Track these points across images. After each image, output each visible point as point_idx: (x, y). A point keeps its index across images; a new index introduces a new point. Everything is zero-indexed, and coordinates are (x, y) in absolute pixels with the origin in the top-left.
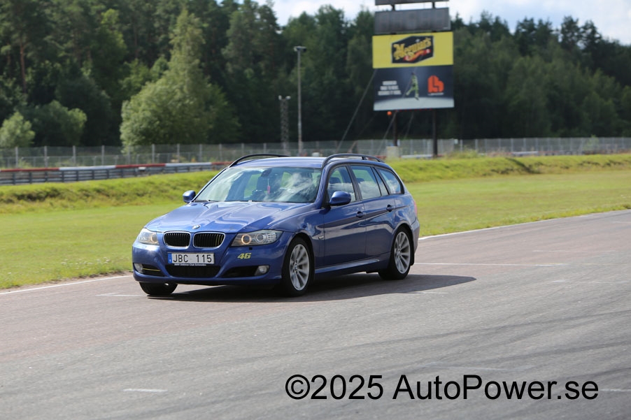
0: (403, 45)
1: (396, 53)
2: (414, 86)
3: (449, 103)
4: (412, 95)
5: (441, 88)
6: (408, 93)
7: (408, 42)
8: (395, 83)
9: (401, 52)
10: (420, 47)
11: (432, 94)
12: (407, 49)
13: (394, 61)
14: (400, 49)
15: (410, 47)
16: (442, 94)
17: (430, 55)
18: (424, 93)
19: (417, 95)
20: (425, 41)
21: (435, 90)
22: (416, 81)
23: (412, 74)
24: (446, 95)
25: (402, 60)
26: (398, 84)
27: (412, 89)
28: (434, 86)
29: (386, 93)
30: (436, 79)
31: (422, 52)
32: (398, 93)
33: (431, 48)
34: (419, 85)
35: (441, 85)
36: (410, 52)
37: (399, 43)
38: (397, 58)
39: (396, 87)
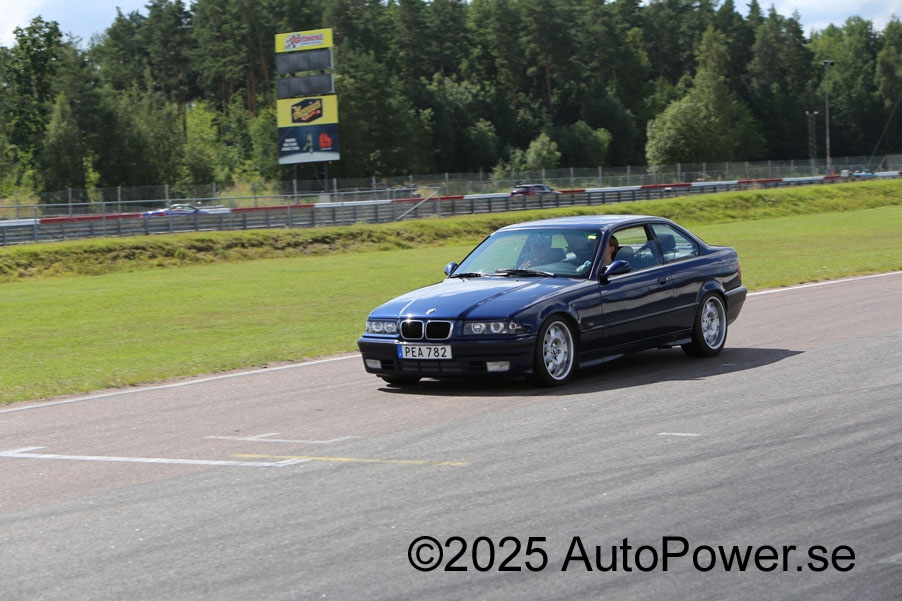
8: (295, 140)
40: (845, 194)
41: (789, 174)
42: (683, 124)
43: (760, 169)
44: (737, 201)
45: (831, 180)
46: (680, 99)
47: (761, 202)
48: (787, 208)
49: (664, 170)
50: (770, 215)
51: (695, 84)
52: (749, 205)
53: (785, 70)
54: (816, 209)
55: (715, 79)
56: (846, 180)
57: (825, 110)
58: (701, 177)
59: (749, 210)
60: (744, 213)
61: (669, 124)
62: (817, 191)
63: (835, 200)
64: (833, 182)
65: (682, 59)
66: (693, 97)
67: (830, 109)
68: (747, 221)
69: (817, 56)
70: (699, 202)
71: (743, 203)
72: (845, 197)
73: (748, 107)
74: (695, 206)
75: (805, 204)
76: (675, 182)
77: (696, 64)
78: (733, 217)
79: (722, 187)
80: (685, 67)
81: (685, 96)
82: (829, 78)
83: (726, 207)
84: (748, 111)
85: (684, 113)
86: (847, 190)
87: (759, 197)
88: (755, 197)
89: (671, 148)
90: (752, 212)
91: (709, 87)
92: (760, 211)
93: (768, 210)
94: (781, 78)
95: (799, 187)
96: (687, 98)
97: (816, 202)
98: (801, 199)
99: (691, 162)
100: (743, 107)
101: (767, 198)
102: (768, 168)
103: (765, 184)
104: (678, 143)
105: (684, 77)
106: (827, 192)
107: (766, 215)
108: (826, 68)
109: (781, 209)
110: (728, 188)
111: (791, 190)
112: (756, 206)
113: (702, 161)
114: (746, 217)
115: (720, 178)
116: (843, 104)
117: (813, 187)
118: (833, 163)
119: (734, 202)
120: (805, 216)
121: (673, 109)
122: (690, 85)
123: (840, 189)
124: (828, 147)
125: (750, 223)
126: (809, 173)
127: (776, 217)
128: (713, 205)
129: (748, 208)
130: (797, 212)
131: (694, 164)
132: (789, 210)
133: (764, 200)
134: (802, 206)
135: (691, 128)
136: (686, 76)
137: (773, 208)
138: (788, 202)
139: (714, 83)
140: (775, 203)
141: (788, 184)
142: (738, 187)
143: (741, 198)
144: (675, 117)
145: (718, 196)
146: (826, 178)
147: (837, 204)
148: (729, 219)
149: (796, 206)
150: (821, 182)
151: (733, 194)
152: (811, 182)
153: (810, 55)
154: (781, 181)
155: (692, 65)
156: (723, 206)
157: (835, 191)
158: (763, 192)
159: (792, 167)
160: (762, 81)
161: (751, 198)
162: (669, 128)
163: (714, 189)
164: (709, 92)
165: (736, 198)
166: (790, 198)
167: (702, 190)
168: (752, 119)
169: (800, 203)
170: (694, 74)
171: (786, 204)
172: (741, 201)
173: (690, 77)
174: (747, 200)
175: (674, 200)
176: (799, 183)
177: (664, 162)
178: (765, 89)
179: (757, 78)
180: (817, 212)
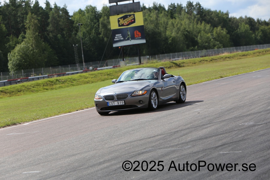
0: (122, 19)
1: (120, 22)
2: (129, 35)
3: (144, 41)
4: (128, 39)
5: (140, 36)
6: (126, 39)
7: (124, 18)
8: (121, 35)
9: (122, 22)
10: (130, 19)
11: (136, 38)
12: (124, 20)
13: (119, 26)
14: (121, 21)
15: (126, 19)
16: (140, 37)
17: (134, 22)
18: (133, 38)
19: (130, 39)
20: (131, 16)
21: (138, 36)
22: (129, 33)
23: (128, 30)
24: (142, 38)
25: (123, 25)
26: (122, 35)
27: (128, 37)
28: (137, 35)
29: (118, 39)
30: (137, 32)
31: (130, 21)
32: (122, 39)
33: (134, 19)
34: (130, 35)
35: (140, 34)
36: (126, 22)
37: (121, 18)
38: (121, 24)
39: (121, 37)
40: (92, 76)
41: (68, 71)
42: (23, 54)
43: (56, 70)
44: (48, 82)
45: (86, 71)
46: (20, 44)
47: (58, 82)
48: (69, 84)
49: (16, 73)
50: (62, 87)
51: (26, 37)
52: (53, 84)
53: (63, 29)
54: (81, 83)
55: (34, 34)
56: (92, 70)
57: (81, 44)
58: (32, 75)
59: (53, 86)
60: (51, 87)
61: (17, 54)
62: (80, 76)
63: (88, 79)
64: (86, 72)
65: (20, 27)
66: (26, 42)
67: (83, 43)
68: (53, 90)
69: (75, 22)
70: (32, 84)
71: (51, 83)
72: (92, 78)
73: (49, 45)
74: (31, 86)
75: (76, 82)
76: (22, 78)
77: (26, 28)
78: (47, 89)
79: (41, 78)
80: (22, 30)
81: (22, 42)
82: (81, 31)
83: (44, 86)
84: (49, 47)
85: (23, 49)
86: (92, 74)
87: (57, 80)
88: (55, 81)
89: (19, 63)
90: (54, 86)
91: (32, 38)
92: (58, 86)
93: (61, 85)
94: (61, 32)
95: (73, 75)
96: (24, 42)
97: (80, 80)
98: (74, 80)
99: (28, 69)
100: (47, 45)
101: (60, 81)
102: (59, 69)
103: (59, 75)
104: (22, 61)
105: (21, 34)
106: (84, 76)
107: (60, 87)
108: (79, 26)
109: (66, 84)
110: (44, 78)
111: (70, 76)
112: (56, 84)
113: (32, 68)
114: (52, 89)
115: (40, 74)
116: (87, 41)
117: (79, 74)
118: (86, 65)
119: (47, 83)
120: (76, 87)
121: (18, 48)
122: (24, 37)
123: (89, 74)
124: (83, 59)
125: (54, 91)
126: (76, 70)
127: (64, 88)
128: (38, 85)
129: (53, 85)
130: (73, 85)
131: (29, 70)
132: (70, 85)
133: (59, 81)
134: (75, 82)
135: (26, 55)
136: (22, 34)
137: (63, 84)
138: (69, 81)
139: (34, 36)
140: (63, 82)
141: (68, 74)
142: (48, 77)
143: (50, 81)
144: (19, 51)
145: (40, 81)
146: (83, 71)
147: (89, 81)
148: (46, 90)
149: (72, 83)
150: (82, 72)
151: (46, 80)
152: (77, 73)
153: (72, 22)
154: (65, 74)
155: (24, 29)
156: (42, 85)
157: (87, 75)
158: (58, 78)
159: (69, 68)
160: (54, 34)
161: (54, 81)
162: (17, 56)
163: (38, 79)
164: (32, 40)
165: (47, 81)
166: (70, 80)
167: (33, 79)
168: (51, 50)
169: (74, 81)
170: (25, 33)
171: (68, 82)
172: (49, 83)
173: (24, 35)
174: (52, 82)
175: (21, 84)
176: (73, 74)
177: (16, 70)
178: (56, 37)
179: (51, 33)
180: (81, 84)
